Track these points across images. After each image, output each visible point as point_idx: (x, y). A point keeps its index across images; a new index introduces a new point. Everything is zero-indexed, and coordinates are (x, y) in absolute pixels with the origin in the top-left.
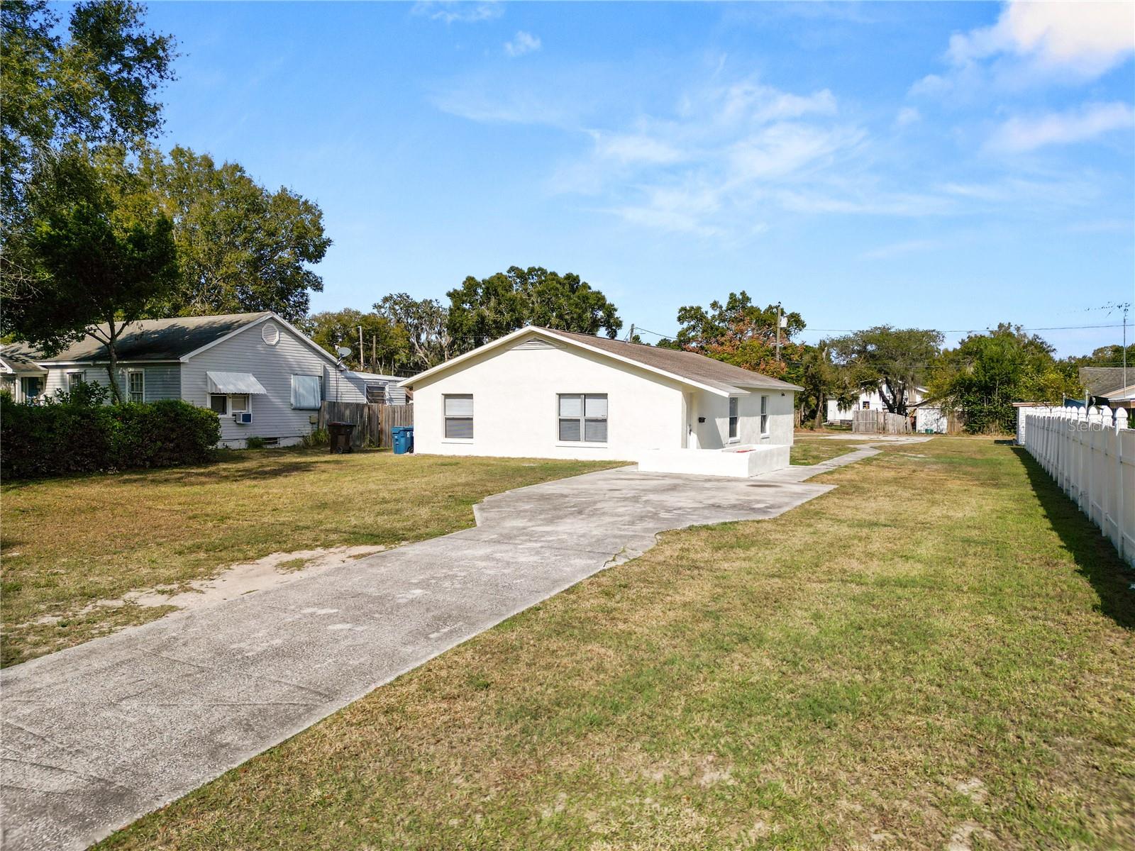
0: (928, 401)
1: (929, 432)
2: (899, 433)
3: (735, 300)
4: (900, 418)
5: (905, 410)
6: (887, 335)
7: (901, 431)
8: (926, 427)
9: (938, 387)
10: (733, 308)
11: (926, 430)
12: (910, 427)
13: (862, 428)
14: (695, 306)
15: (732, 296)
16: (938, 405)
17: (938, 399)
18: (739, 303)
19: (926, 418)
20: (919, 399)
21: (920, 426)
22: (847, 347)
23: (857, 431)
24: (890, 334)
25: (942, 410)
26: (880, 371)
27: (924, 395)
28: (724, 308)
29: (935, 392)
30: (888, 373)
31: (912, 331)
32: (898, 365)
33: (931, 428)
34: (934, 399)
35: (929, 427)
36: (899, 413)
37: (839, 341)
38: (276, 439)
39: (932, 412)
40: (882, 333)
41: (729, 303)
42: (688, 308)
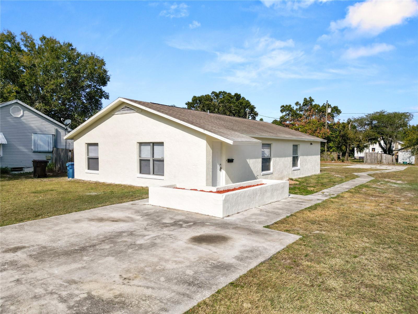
0: (405, 148)
1: (405, 164)
2: (389, 164)
3: (307, 101)
4: (389, 156)
5: (392, 152)
6: (383, 115)
7: (390, 163)
8: (403, 161)
9: (410, 140)
10: (306, 105)
11: (403, 162)
12: (394, 161)
13: (369, 161)
14: (288, 105)
15: (305, 99)
16: (410, 150)
17: (410, 147)
18: (308, 102)
19: (403, 156)
20: (400, 147)
21: (400, 161)
22: (362, 122)
23: (366, 163)
24: (385, 115)
25: (412, 152)
26: (379, 133)
27: (402, 145)
28: (302, 105)
29: (408, 143)
30: (383, 134)
31: (396, 113)
32: (388, 130)
33: (406, 161)
34: (408, 147)
35: (405, 161)
36: (389, 154)
37: (358, 120)
38: (22, 168)
39: (406, 154)
40: (380, 115)
41: (304, 103)
42: (285, 106)
